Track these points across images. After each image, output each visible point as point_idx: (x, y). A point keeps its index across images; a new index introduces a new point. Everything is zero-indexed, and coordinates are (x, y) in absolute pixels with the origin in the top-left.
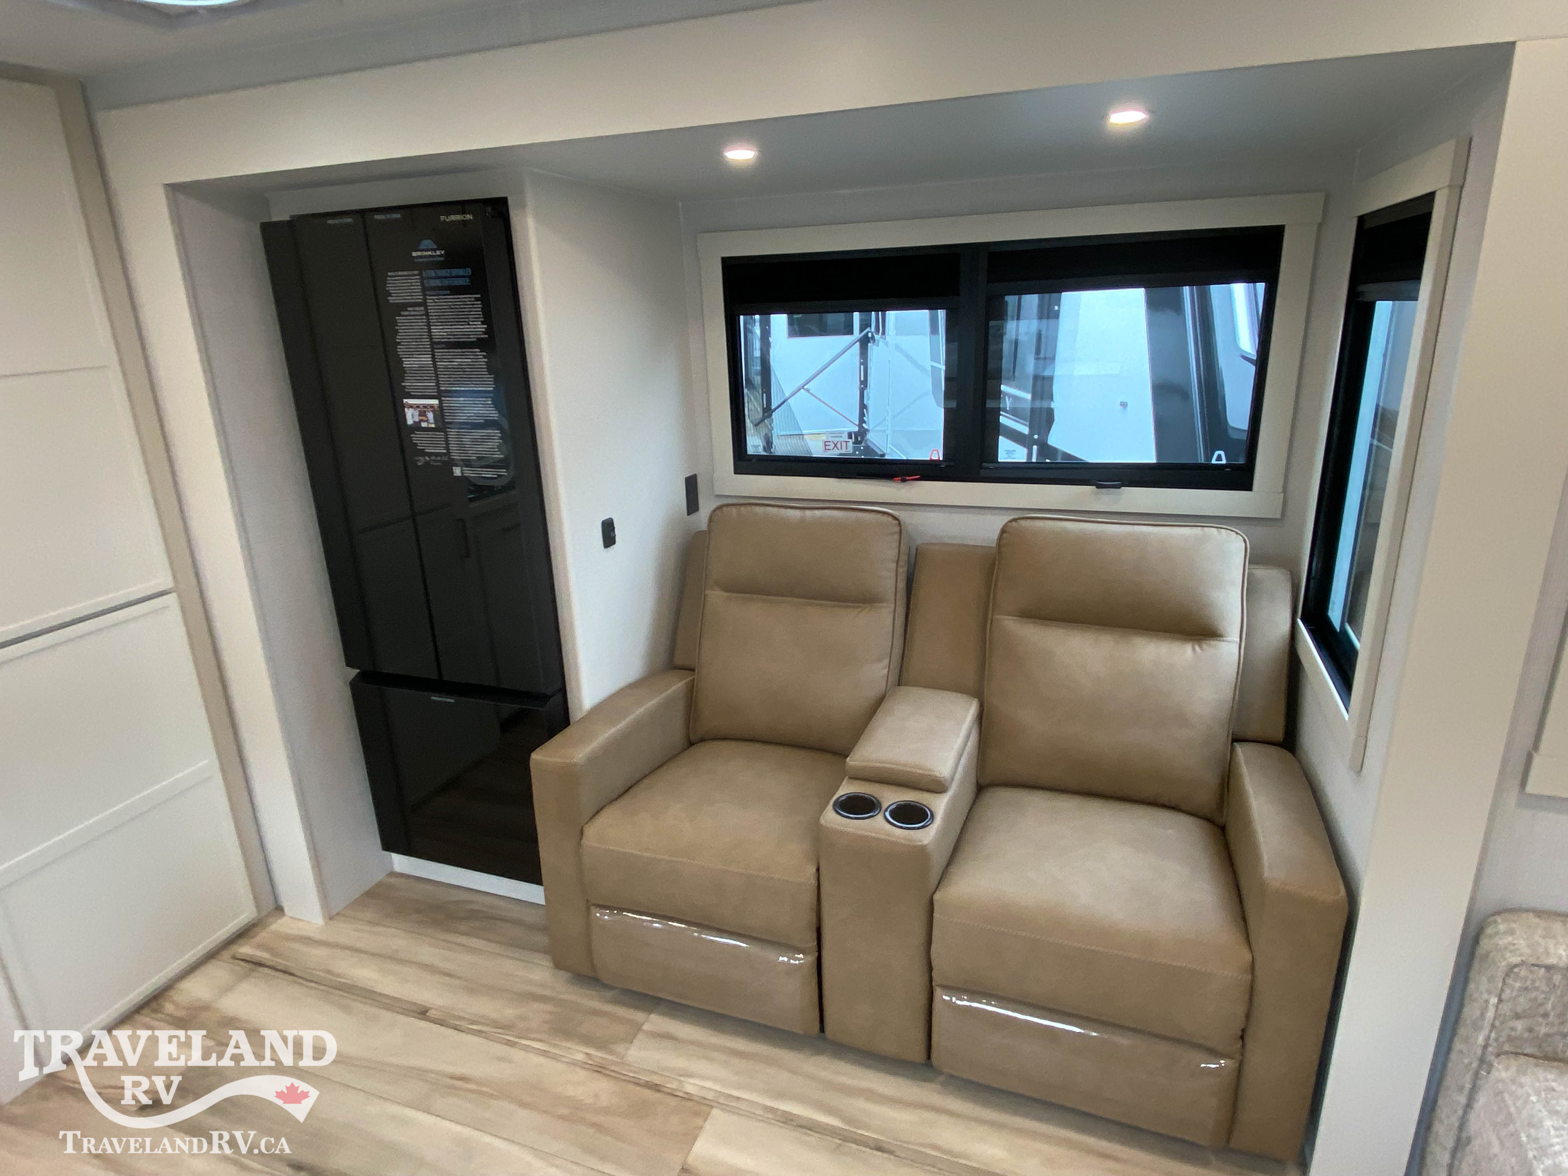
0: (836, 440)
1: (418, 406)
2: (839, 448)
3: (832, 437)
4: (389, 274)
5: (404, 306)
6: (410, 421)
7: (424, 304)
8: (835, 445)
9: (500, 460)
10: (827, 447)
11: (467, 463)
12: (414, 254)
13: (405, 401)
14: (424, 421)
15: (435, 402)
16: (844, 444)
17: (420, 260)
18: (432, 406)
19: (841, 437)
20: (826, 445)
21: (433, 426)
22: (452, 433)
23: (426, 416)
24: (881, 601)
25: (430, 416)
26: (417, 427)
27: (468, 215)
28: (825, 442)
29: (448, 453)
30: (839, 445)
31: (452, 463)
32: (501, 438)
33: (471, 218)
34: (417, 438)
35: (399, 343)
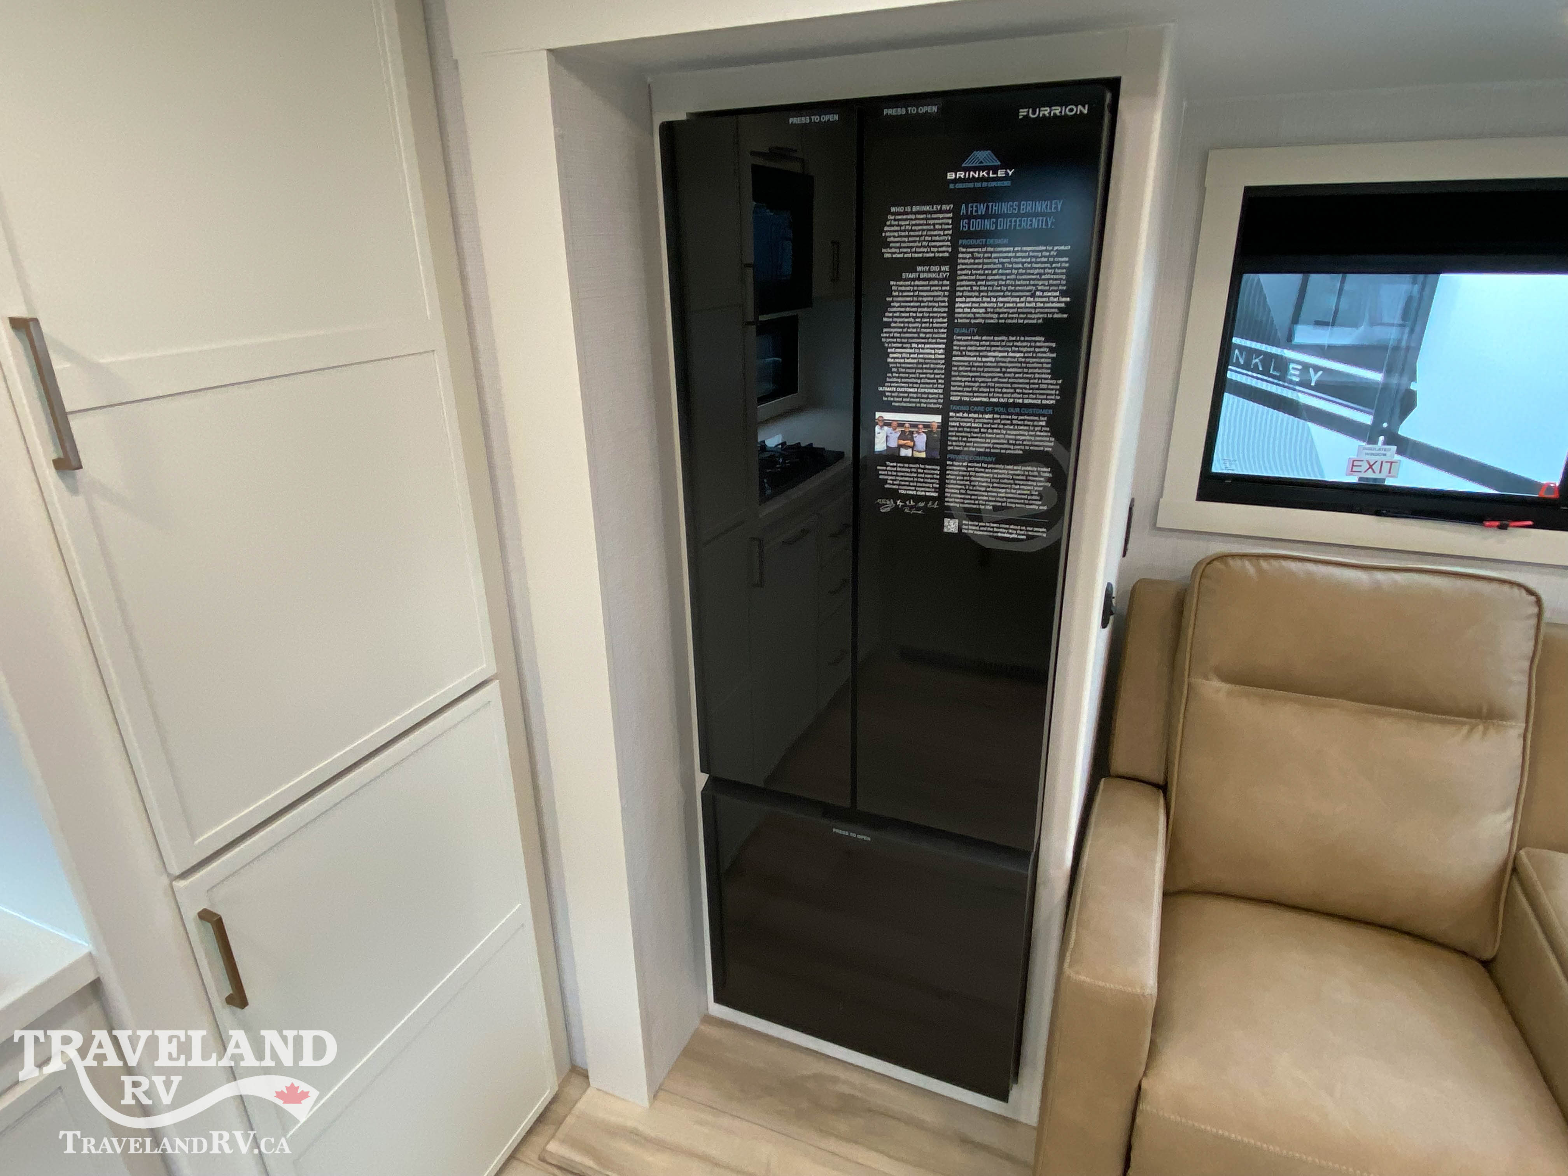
0: (1372, 459)
1: (901, 424)
2: (1378, 470)
3: (1367, 454)
4: (893, 209)
5: (911, 264)
6: (880, 446)
7: (952, 261)
8: (1371, 467)
9: (1042, 514)
10: (1355, 469)
11: (974, 515)
12: (951, 176)
13: (878, 415)
14: (906, 447)
15: (937, 419)
16: (1386, 467)
17: (959, 186)
18: (927, 426)
19: (1385, 455)
20: (1353, 465)
21: (923, 455)
22: (956, 469)
23: (912, 440)
25: (921, 440)
26: (892, 456)
27: (1080, 107)
28: (1354, 461)
29: (941, 498)
30: (1376, 467)
31: (946, 512)
32: (1048, 480)
33: (1085, 112)
34: (888, 473)
35: (888, 325)
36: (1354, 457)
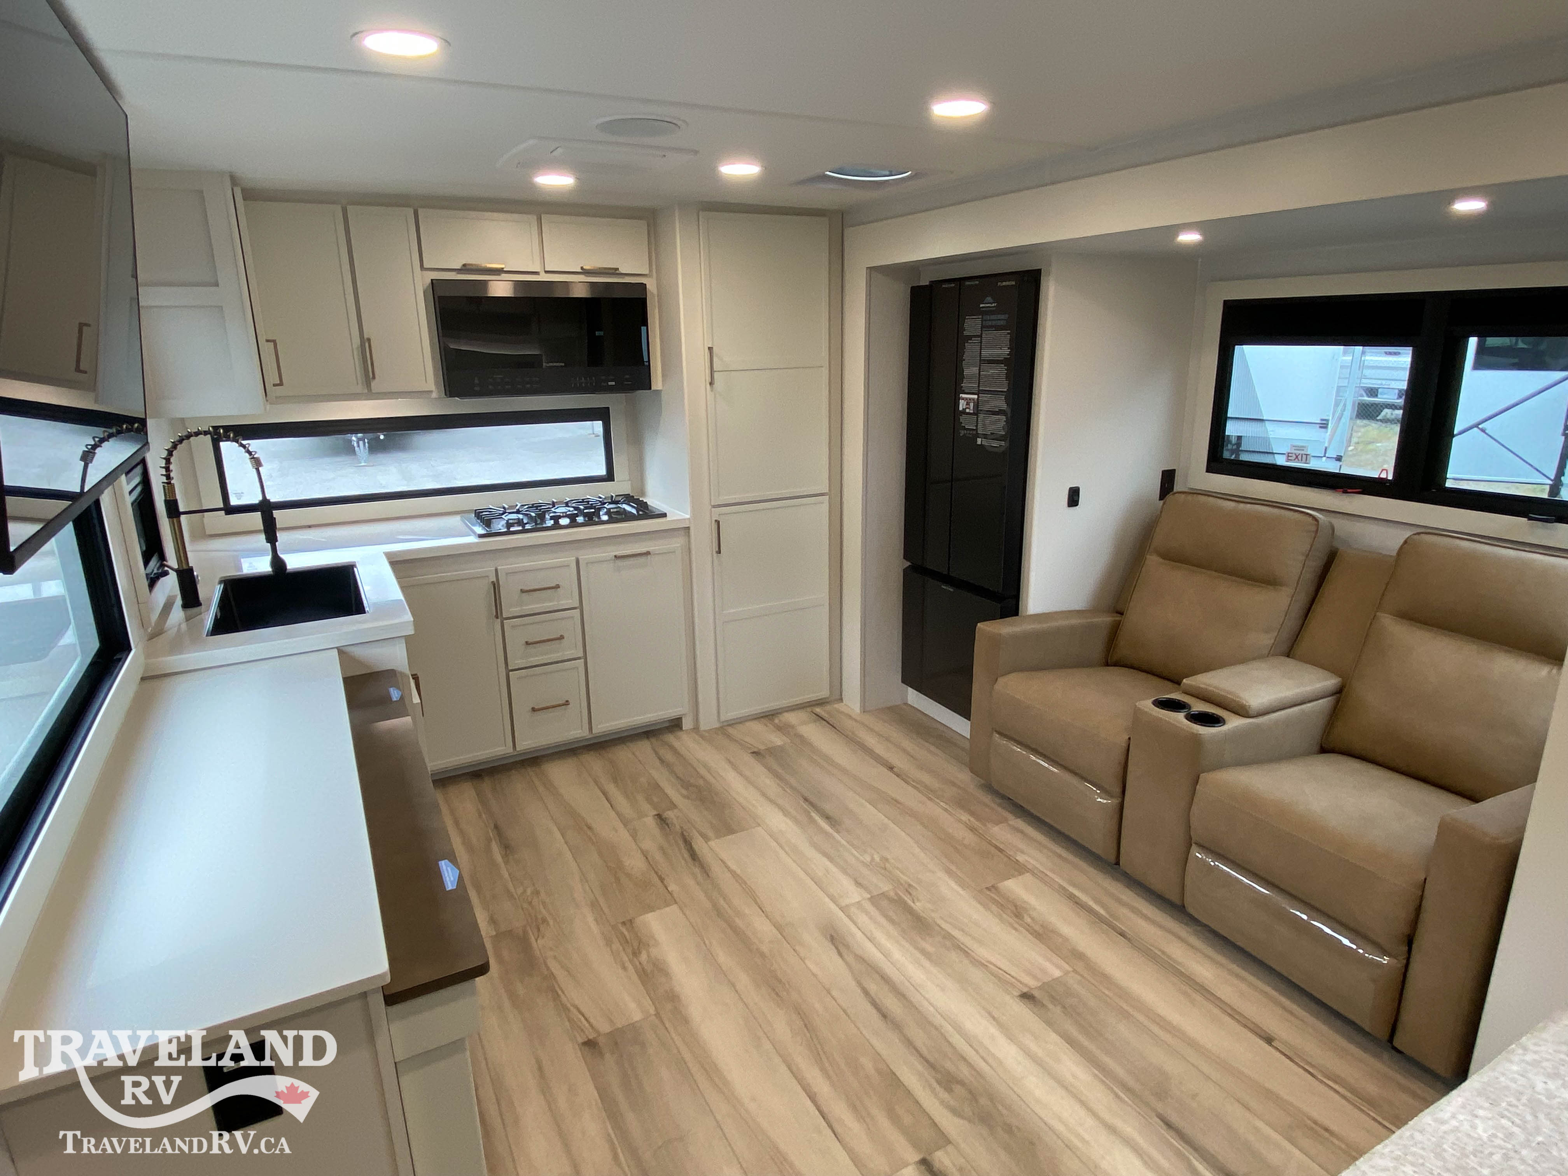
0: (1298, 452)
1: (966, 399)
2: (1300, 459)
3: (1295, 450)
4: (967, 317)
5: (970, 337)
6: (961, 409)
7: (981, 336)
8: (1297, 457)
9: (1002, 436)
10: (1290, 458)
11: (985, 436)
12: (981, 306)
13: (961, 395)
14: (968, 408)
15: (976, 397)
16: (1304, 457)
17: (983, 309)
18: (973, 399)
19: (1303, 450)
20: (1289, 456)
21: (972, 412)
22: (981, 416)
23: (969, 405)
24: (1281, 584)
25: (972, 405)
26: (964, 412)
27: (1012, 282)
28: (1289, 453)
29: (976, 430)
30: (1300, 457)
31: (977, 436)
32: (1005, 421)
33: (1014, 283)
34: (963, 418)
35: (964, 360)
36: (1289, 451)
